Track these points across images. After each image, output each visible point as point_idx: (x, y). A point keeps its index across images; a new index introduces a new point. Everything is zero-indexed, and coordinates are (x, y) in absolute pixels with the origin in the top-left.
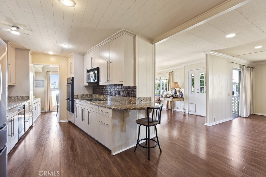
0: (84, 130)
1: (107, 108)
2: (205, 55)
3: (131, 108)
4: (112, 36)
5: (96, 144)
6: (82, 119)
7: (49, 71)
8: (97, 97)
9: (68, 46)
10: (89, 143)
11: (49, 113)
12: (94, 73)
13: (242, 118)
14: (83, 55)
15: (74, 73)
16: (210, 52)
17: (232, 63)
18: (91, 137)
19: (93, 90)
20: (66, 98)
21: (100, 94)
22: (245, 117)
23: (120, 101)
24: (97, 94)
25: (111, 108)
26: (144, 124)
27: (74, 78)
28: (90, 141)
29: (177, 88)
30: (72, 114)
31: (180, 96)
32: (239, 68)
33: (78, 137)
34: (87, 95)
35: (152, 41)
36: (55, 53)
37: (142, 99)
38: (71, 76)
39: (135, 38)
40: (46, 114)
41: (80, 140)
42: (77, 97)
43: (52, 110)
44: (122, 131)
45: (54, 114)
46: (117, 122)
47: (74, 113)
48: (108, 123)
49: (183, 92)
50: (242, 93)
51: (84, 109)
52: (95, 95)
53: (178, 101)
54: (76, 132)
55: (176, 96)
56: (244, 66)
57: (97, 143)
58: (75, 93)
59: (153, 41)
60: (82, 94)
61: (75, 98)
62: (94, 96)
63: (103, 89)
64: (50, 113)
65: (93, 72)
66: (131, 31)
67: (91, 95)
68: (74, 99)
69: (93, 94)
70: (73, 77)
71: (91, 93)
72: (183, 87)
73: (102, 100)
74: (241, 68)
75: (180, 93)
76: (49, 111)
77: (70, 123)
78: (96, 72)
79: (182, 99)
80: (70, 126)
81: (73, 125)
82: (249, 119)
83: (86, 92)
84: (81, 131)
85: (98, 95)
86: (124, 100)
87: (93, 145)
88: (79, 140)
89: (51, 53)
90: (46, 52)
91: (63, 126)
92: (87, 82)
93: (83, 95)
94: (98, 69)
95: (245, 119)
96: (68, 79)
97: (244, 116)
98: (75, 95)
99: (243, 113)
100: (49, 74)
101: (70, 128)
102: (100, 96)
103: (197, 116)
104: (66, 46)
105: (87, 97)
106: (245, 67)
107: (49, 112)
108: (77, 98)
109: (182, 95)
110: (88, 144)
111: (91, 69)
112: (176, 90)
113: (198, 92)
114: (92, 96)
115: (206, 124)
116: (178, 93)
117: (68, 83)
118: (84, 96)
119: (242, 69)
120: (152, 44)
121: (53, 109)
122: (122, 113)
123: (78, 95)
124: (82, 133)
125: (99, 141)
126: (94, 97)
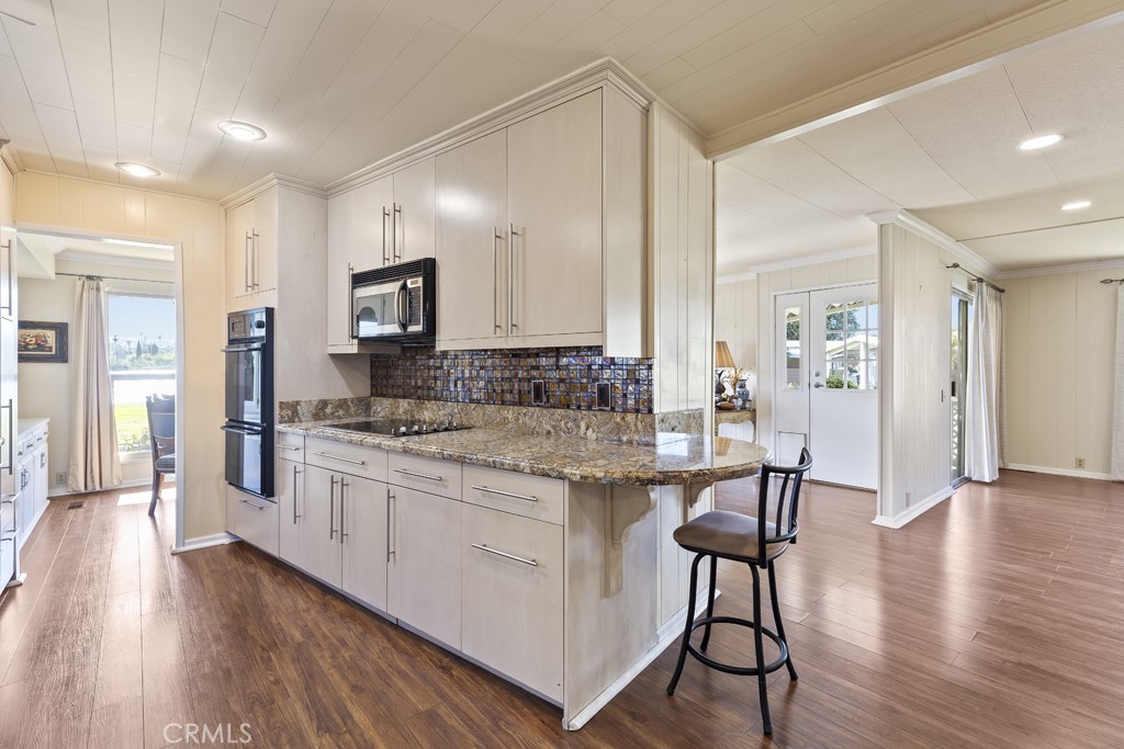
0: (348, 588)
1: (533, 473)
2: (874, 227)
3: (684, 475)
4: (532, 92)
5: (446, 670)
6: (339, 533)
7: (99, 278)
8: (401, 410)
9: (257, 135)
10: (403, 666)
11: (98, 499)
12: (404, 287)
13: (974, 487)
14: (324, 192)
15: (276, 286)
16: (900, 216)
17: (956, 266)
18: (396, 626)
19: (373, 377)
20: (224, 420)
21: (419, 398)
22: (987, 480)
23: (549, 433)
24: (396, 397)
25: (561, 477)
26: (735, 552)
27: (276, 313)
28: (407, 653)
29: (725, 369)
30: (263, 502)
31: (740, 402)
32: (966, 291)
33: (325, 637)
34: (343, 404)
35: (709, 138)
36: (164, 176)
37: (675, 423)
38: (255, 304)
39: (646, 111)
40: (80, 506)
41: (346, 654)
42: (295, 412)
43: (116, 483)
44: (606, 592)
45: (135, 507)
46: (587, 545)
47: (275, 499)
48: (540, 558)
49: (749, 386)
50: (977, 389)
51: (348, 479)
52: (387, 402)
53: (734, 421)
54: (301, 604)
55: (724, 400)
56: (980, 280)
57: (446, 661)
58: (280, 395)
59: (707, 140)
60: (316, 398)
61: (282, 417)
62: (382, 408)
63: (439, 373)
64: (104, 497)
65: (399, 284)
66: (640, 78)
67: (364, 405)
68: (278, 427)
69: (372, 395)
70: (273, 309)
71: (365, 390)
72: (752, 362)
73: (446, 430)
74: (971, 287)
75: (738, 389)
76: (98, 488)
77: (241, 548)
78: (416, 283)
79: (747, 415)
80: (252, 570)
81: (266, 564)
82: (997, 490)
83: (339, 387)
84: (329, 597)
85: (404, 404)
86: (579, 427)
87: (435, 674)
88: (338, 651)
89: (137, 171)
90: (110, 165)
91: (212, 571)
92: (353, 337)
93: (324, 404)
94: (427, 268)
95: (987, 490)
96: (231, 316)
97: (982, 476)
98: (281, 403)
99: (982, 468)
100: (98, 289)
101: (253, 579)
102: (420, 409)
103: (813, 486)
104: (245, 133)
105: (341, 412)
106: (984, 284)
107: (97, 493)
108: (293, 416)
109: (745, 397)
110: (401, 673)
111: (380, 266)
112: (722, 376)
113: (817, 386)
114: (368, 408)
115: (879, 520)
116: (729, 391)
117: (231, 342)
118: (329, 410)
119: (973, 295)
120: (706, 154)
121: (118, 479)
122: (608, 495)
123: (298, 403)
124: (341, 607)
125: (468, 651)
126: (382, 414)
